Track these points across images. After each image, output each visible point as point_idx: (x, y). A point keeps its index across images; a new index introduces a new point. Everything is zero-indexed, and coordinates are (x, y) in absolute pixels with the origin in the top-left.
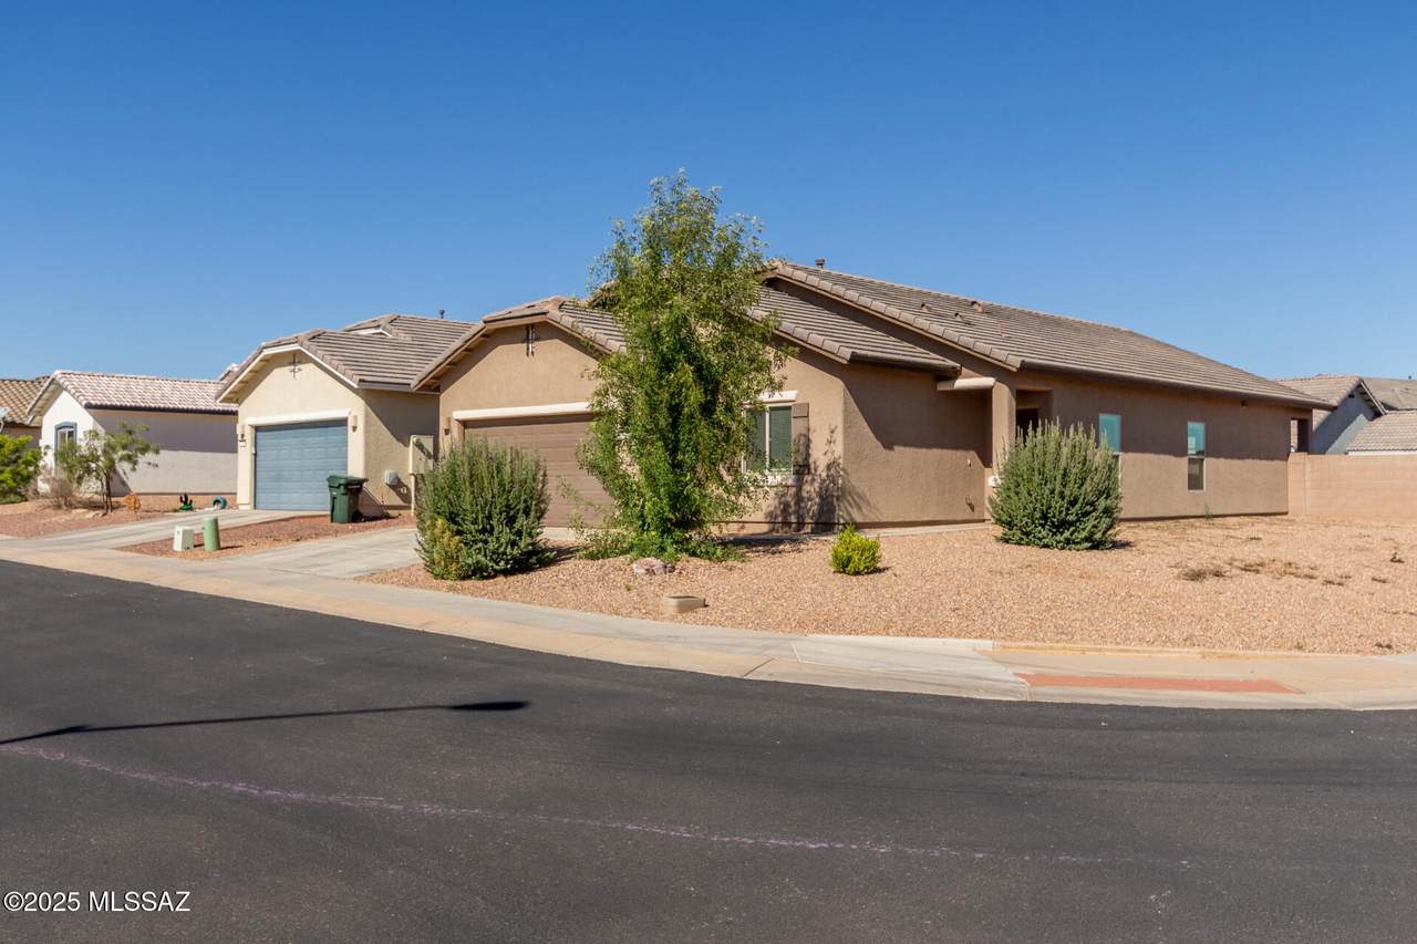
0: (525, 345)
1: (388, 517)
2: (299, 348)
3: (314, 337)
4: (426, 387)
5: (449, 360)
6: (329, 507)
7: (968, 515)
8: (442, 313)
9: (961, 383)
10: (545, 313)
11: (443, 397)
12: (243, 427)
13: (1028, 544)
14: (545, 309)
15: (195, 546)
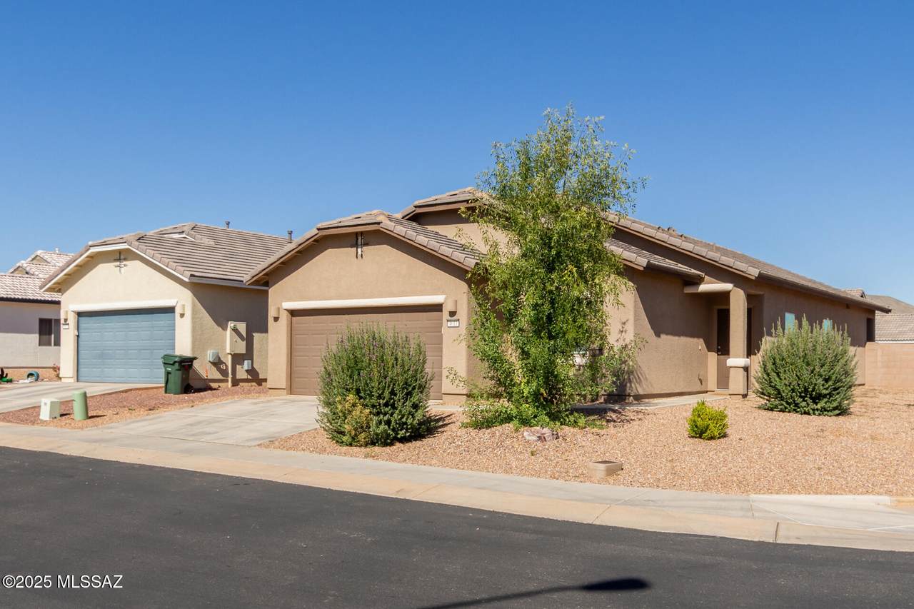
0: (355, 249)
1: (211, 389)
2: (128, 247)
3: (139, 239)
4: (257, 282)
5: (281, 260)
6: (163, 380)
7: (698, 388)
8: (228, 224)
9: (703, 288)
10: (379, 223)
11: (271, 291)
12: (67, 312)
13: (789, 412)
14: (378, 219)
15: (62, 415)
